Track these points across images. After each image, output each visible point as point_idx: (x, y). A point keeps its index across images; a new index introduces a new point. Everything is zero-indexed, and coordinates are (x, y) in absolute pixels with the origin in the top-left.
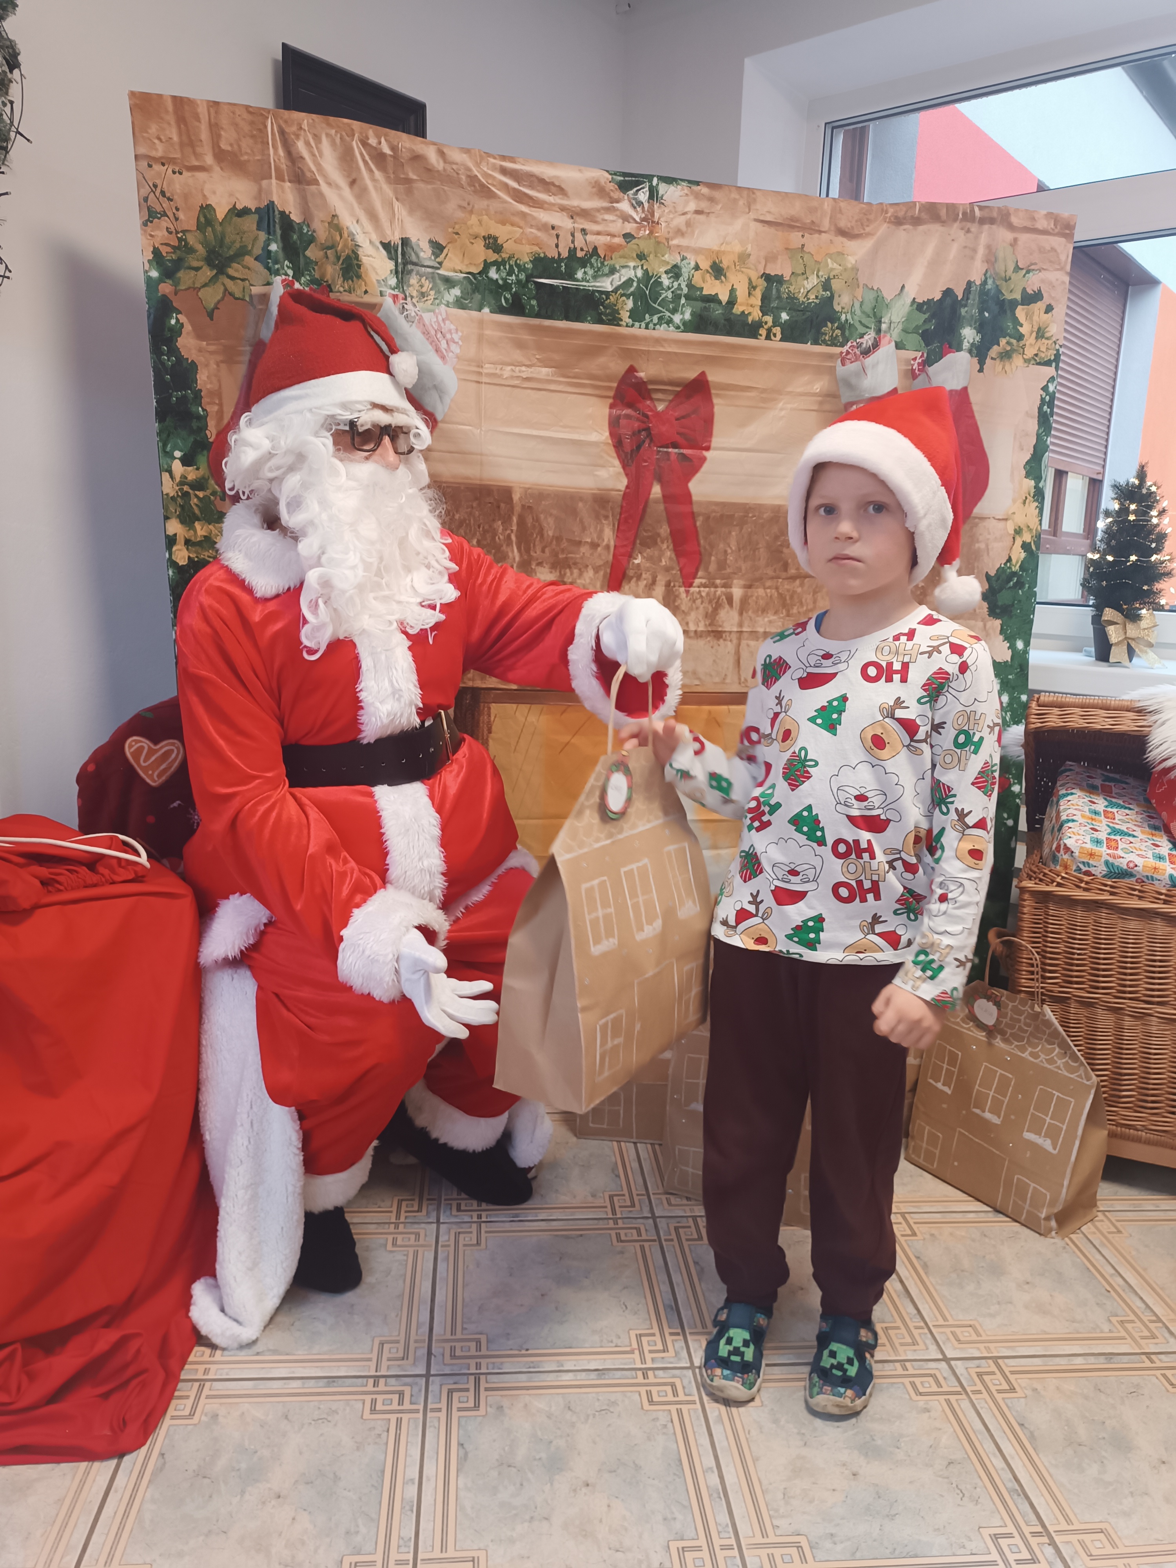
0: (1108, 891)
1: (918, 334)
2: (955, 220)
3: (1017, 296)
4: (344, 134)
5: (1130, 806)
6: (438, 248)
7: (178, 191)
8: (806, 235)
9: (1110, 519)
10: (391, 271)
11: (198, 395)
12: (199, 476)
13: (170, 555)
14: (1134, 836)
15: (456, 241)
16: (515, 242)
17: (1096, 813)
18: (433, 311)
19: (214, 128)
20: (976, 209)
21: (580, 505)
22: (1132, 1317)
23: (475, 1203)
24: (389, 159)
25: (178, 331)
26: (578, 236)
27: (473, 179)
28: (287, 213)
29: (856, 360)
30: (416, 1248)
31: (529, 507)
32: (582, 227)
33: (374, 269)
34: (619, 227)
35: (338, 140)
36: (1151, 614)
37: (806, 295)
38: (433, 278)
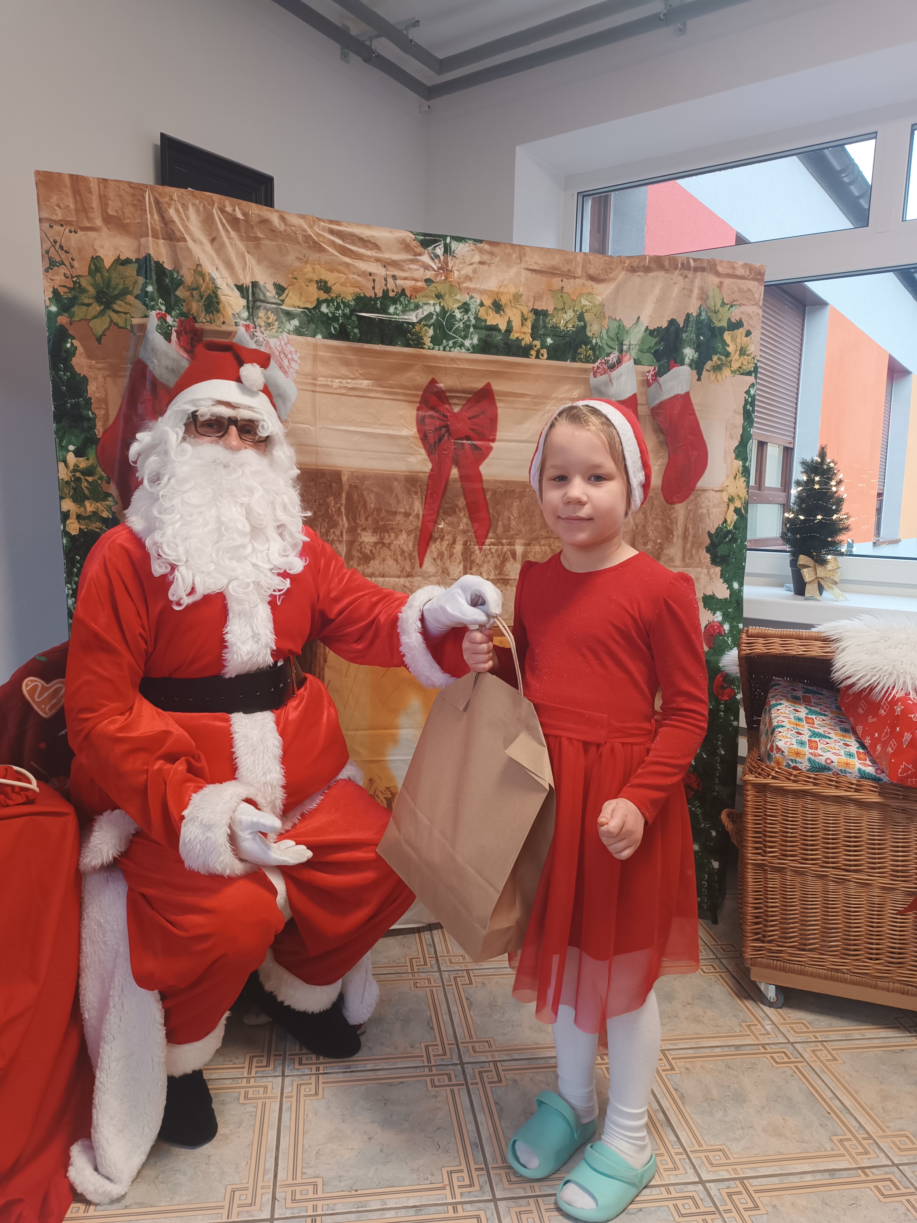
0: (812, 782)
1: (651, 353)
2: (676, 268)
3: (724, 324)
4: (206, 203)
5: (825, 713)
6: (280, 289)
7: (74, 246)
8: (565, 280)
9: (801, 488)
10: (244, 307)
11: (88, 403)
12: (89, 465)
13: (65, 527)
14: (830, 738)
15: (295, 284)
16: (341, 285)
17: (800, 719)
18: (278, 337)
19: (103, 199)
20: (691, 261)
21: (396, 483)
22: (849, 1136)
23: (314, 1056)
24: (242, 222)
25: (72, 352)
26: (390, 280)
27: (307, 238)
28: (161, 262)
29: (605, 373)
30: (264, 1100)
31: (356, 486)
32: (392, 273)
33: (230, 305)
34: (421, 273)
35: (201, 208)
36: (835, 560)
37: (566, 325)
38: (277, 312)
